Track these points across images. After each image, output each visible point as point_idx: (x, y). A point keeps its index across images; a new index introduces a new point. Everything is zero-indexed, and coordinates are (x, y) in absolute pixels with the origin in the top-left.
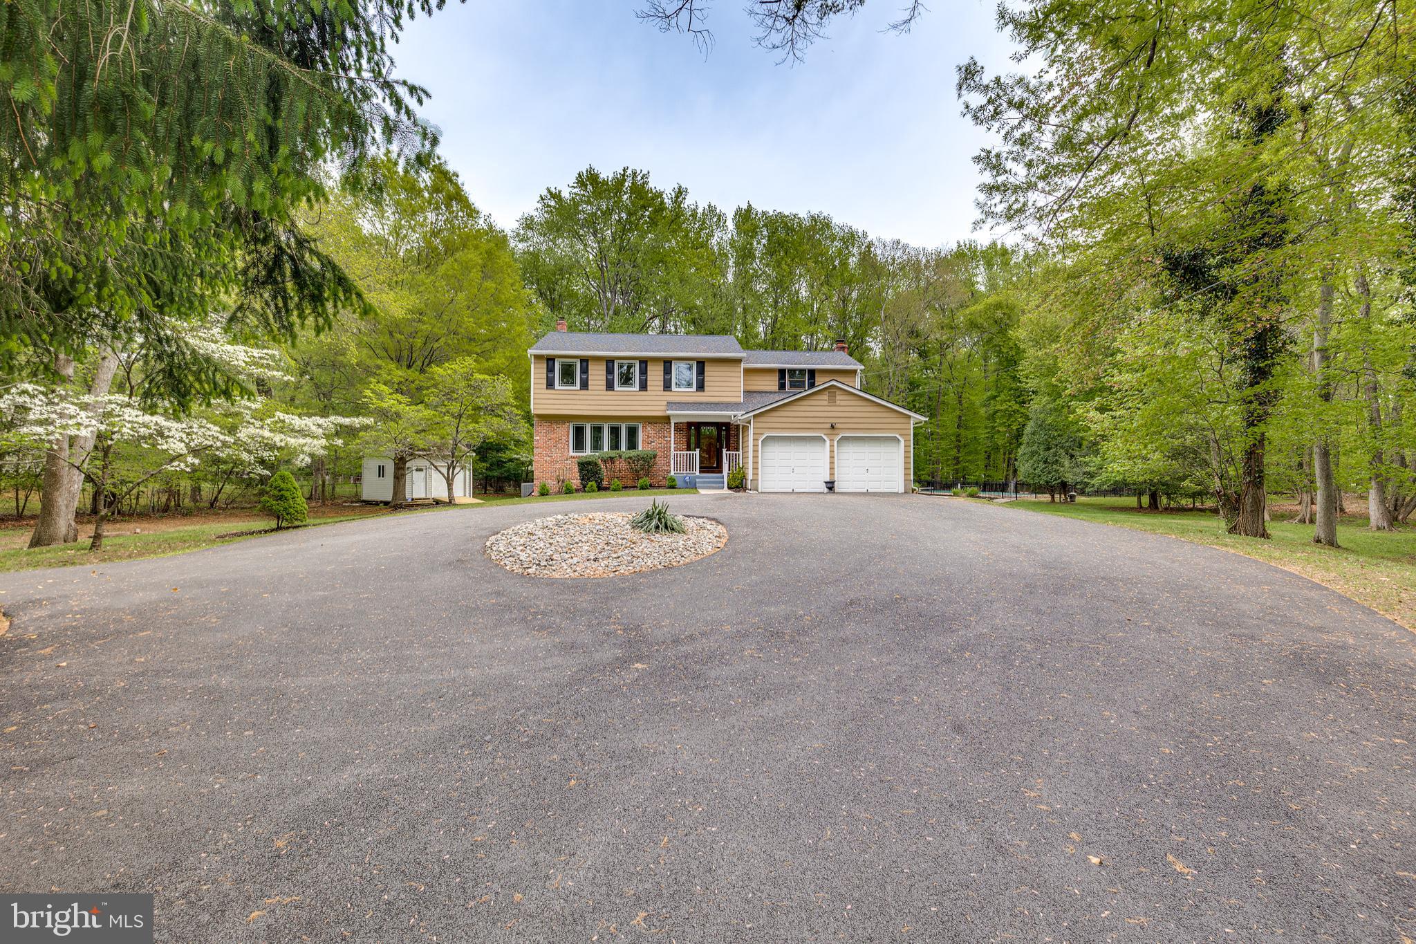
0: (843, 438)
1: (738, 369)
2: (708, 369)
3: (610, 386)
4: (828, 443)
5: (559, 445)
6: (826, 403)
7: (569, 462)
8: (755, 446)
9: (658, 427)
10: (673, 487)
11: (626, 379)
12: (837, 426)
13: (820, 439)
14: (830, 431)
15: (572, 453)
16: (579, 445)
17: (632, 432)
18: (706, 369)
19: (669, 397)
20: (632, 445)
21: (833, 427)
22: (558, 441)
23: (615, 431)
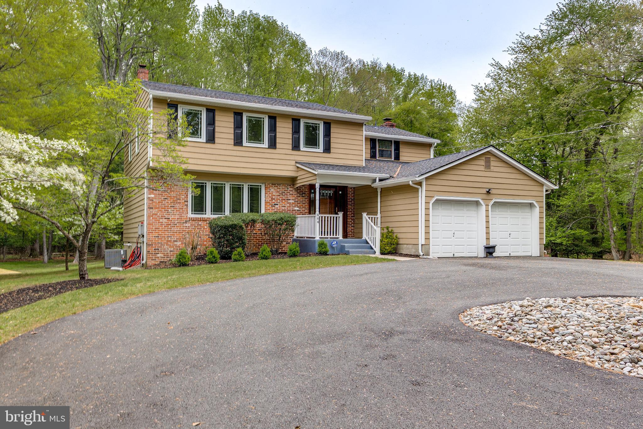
0: (496, 204)
1: (360, 133)
2: (334, 130)
3: (238, 142)
4: (484, 208)
5: (177, 206)
6: (482, 168)
7: (188, 225)
8: (427, 209)
9: (282, 188)
10: (325, 254)
11: (256, 136)
12: (492, 191)
13: (477, 203)
14: (485, 196)
15: (191, 215)
16: (199, 206)
17: (255, 193)
18: (332, 130)
19: (298, 156)
20: (254, 206)
21: (488, 192)
22: (176, 200)
23: (237, 191)
